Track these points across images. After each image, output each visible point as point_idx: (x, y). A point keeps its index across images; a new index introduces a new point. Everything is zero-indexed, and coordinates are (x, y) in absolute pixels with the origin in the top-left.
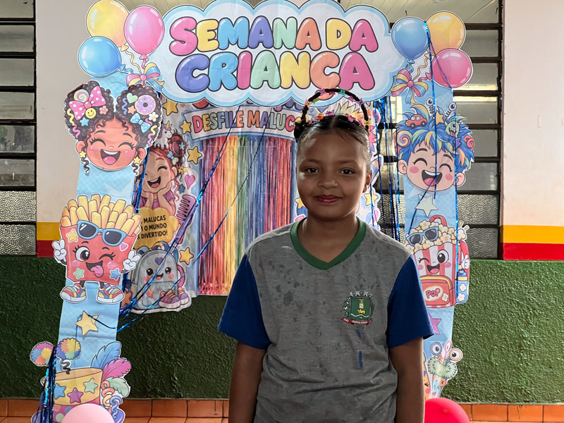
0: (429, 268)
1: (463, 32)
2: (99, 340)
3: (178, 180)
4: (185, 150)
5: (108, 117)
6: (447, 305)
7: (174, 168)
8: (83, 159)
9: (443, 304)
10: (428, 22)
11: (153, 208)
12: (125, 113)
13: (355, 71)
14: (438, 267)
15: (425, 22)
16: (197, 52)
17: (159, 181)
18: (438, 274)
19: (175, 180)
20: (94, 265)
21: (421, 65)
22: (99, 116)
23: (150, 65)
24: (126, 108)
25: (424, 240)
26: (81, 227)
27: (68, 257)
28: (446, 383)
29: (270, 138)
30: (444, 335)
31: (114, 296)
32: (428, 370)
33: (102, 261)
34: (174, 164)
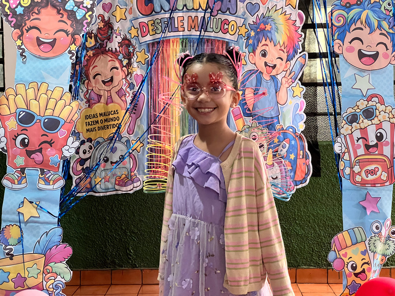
0: (368, 147)
2: (41, 226)
3: (128, 78)
4: (133, 52)
5: (43, 5)
6: (386, 184)
7: (124, 68)
8: (19, 48)
9: (383, 183)
11: (107, 104)
14: (376, 146)
17: (112, 80)
18: (377, 153)
19: (126, 78)
20: (34, 152)
22: (33, 4)
26: (20, 115)
27: (8, 145)
28: (385, 260)
29: (208, 40)
30: (384, 213)
31: (55, 182)
32: (368, 248)
33: (41, 148)
34: (125, 64)
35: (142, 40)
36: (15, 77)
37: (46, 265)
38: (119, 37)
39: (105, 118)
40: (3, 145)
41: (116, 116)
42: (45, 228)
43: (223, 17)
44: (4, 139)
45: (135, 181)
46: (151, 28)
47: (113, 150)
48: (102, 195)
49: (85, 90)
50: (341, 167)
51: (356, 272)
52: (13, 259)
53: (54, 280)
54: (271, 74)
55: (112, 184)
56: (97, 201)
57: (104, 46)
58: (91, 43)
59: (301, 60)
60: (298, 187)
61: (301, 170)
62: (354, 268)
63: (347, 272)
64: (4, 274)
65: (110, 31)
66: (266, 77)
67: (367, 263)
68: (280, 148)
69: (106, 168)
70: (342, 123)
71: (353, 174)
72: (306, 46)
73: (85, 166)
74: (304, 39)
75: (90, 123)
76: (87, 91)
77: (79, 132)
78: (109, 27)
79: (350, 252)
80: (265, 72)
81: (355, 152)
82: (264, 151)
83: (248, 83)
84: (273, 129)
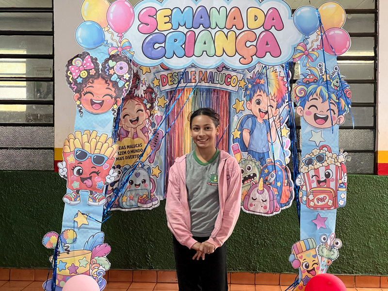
0: (319, 182)
1: (344, 16)
2: (89, 231)
3: (151, 119)
4: (155, 98)
5: (96, 77)
6: (331, 208)
7: (147, 111)
8: (78, 106)
9: (329, 208)
10: (319, 9)
11: (133, 138)
12: (107, 74)
13: (267, 44)
14: (325, 181)
15: (317, 9)
16: (157, 31)
17: (137, 119)
18: (325, 186)
19: (148, 119)
20: (86, 179)
21: (314, 39)
22: (89, 76)
23: (124, 41)
24: (108, 70)
25: (315, 162)
26: (77, 153)
27: (68, 174)
28: (331, 263)
29: (214, 90)
30: (330, 229)
31: (100, 200)
32: (317, 253)
33: (91, 176)
34: (148, 108)
35: (163, 88)
36: (75, 127)
37: (92, 258)
38: (144, 86)
39: (132, 149)
40: (64, 173)
41: (140, 148)
42: (92, 232)
43: (227, 73)
44: (65, 169)
45: (153, 200)
46: (169, 79)
47: (137, 175)
48: (127, 210)
50: (300, 196)
51: (308, 270)
52: (69, 254)
53: (98, 269)
54: (264, 118)
55: (135, 202)
56: (124, 215)
59: (288, 108)
60: (283, 208)
61: (286, 195)
62: (307, 267)
63: (302, 269)
64: (62, 264)
65: (137, 82)
66: (260, 120)
67: (316, 264)
68: (270, 177)
69: (131, 189)
70: (302, 165)
71: (308, 201)
73: (114, 187)
75: (120, 153)
78: (137, 78)
79: (304, 255)
80: (259, 117)
81: (310, 186)
82: (257, 179)
83: (245, 125)
84: (264, 162)
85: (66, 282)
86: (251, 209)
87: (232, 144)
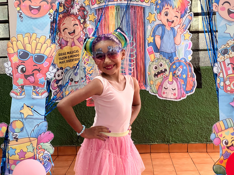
2: (34, 121)
3: (84, 31)
4: (87, 15)
7: (81, 25)
8: (19, 12)
11: (72, 46)
17: (74, 32)
19: (83, 31)
20: (29, 76)
25: (230, 51)
26: (20, 53)
27: (13, 72)
29: (132, 6)
31: (42, 94)
33: (34, 73)
34: (82, 22)
35: (92, 7)
36: (17, 30)
37: (38, 144)
38: (78, 5)
39: (71, 55)
40: (10, 72)
41: (77, 53)
42: (37, 122)
44: (10, 68)
47: (76, 74)
49: (58, 38)
50: (218, 82)
52: (18, 141)
53: (43, 153)
54: (171, 26)
57: (69, 11)
58: (61, 10)
59: (189, 17)
60: (188, 95)
61: (190, 84)
64: (13, 150)
65: (72, 2)
66: (168, 28)
68: (177, 71)
69: (71, 85)
70: (219, 55)
72: (192, 9)
74: (191, 4)
75: (62, 58)
76: (60, 39)
77: (55, 64)
80: (167, 25)
82: (167, 73)
83: (157, 32)
84: (172, 60)
85: (16, 165)
86: (164, 96)
87: (147, 47)
